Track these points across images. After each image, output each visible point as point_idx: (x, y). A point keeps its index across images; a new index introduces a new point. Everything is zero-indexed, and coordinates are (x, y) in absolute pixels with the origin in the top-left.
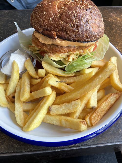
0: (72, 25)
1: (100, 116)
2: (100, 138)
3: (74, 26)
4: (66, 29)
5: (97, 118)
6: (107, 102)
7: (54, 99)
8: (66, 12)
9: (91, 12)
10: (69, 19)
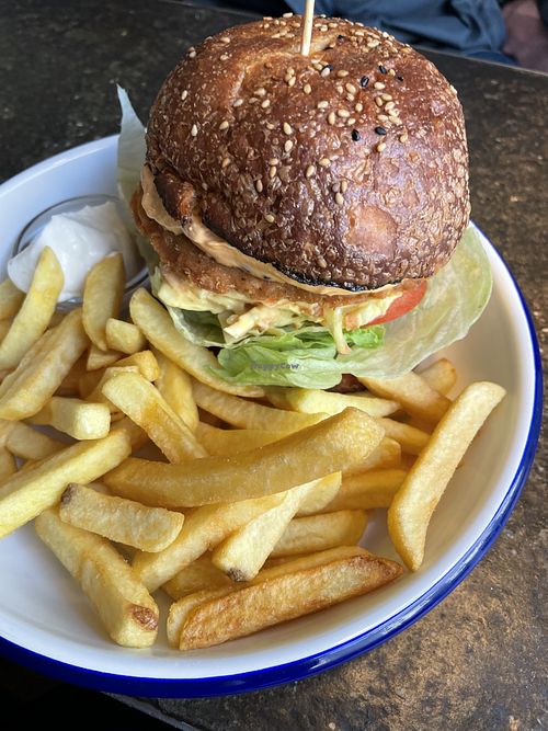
0: (260, 186)
1: (238, 623)
2: (227, 708)
3: (264, 194)
4: (233, 194)
5: (219, 626)
6: (312, 582)
7: (112, 462)
8: (257, 121)
9: (375, 150)
10: (255, 154)
